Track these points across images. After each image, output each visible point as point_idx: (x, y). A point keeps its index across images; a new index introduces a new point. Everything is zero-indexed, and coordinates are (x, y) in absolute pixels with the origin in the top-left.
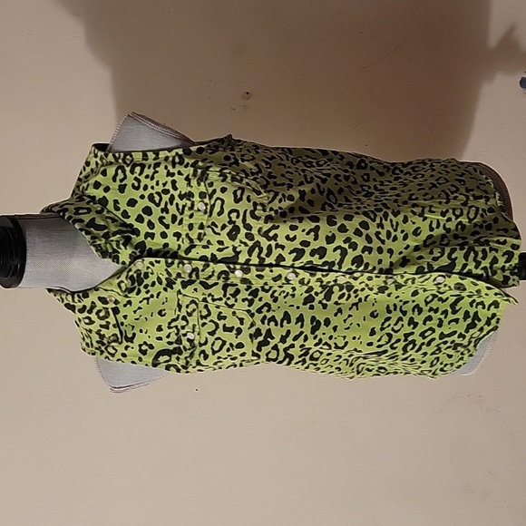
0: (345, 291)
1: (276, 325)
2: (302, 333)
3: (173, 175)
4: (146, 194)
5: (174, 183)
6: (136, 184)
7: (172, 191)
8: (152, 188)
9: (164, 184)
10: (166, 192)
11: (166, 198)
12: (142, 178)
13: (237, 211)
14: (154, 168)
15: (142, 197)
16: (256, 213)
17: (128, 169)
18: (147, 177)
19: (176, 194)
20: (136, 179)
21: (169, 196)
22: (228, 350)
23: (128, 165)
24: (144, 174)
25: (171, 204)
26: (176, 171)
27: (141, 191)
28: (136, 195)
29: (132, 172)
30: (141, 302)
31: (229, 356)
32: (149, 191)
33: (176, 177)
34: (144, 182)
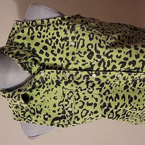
0: (142, 82)
1: (113, 100)
2: (125, 104)
3: (57, 29)
4: (44, 39)
5: (58, 33)
6: (39, 35)
7: (57, 38)
8: (47, 36)
9: (53, 34)
10: (54, 38)
11: (54, 41)
12: (42, 32)
13: (92, 44)
14: (48, 27)
15: (42, 41)
16: (101, 44)
17: (34, 28)
18: (44, 31)
19: (59, 38)
20: (39, 33)
21: (55, 40)
22: (90, 115)
23: (34, 26)
24: (43, 30)
25: (57, 44)
26: (58, 27)
27: (42, 39)
28: (39, 40)
29: (37, 29)
30: (44, 93)
31: (90, 118)
32: (46, 38)
33: (59, 30)
34: (43, 34)
